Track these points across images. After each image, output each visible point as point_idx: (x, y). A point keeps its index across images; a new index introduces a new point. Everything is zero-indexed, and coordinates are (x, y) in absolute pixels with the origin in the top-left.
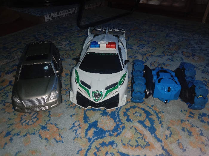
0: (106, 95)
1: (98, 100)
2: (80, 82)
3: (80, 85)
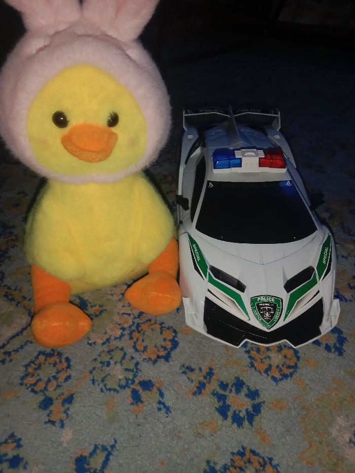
0: (290, 306)
2: (209, 271)
3: (211, 281)
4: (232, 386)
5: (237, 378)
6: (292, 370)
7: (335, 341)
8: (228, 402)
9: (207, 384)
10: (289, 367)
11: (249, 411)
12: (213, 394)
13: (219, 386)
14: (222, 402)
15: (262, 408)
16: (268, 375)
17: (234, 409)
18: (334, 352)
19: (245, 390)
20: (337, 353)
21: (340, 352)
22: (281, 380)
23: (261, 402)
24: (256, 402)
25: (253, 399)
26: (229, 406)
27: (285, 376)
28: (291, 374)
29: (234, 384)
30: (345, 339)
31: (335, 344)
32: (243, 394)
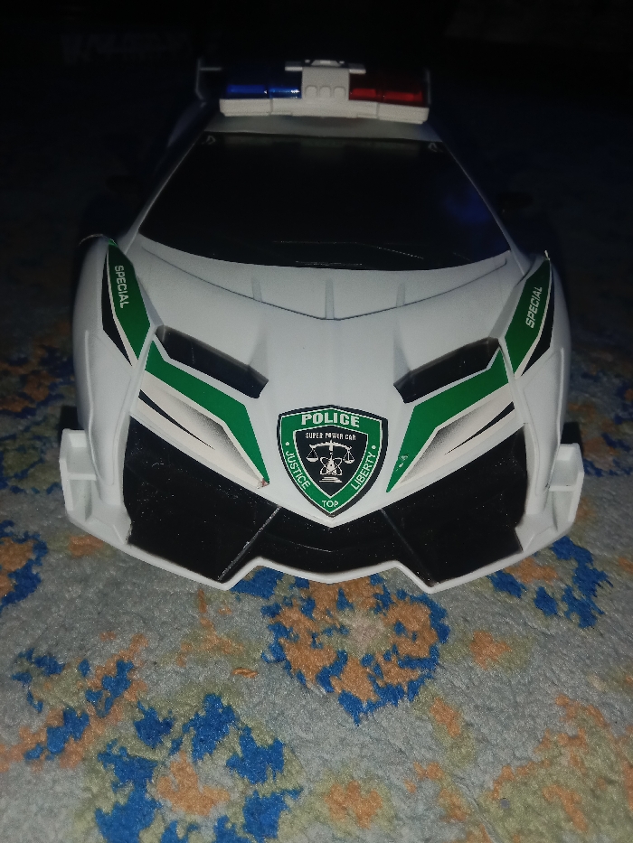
0: (412, 445)
1: (340, 499)
2: (151, 337)
3: (155, 366)
4: (185, 729)
5: (212, 700)
6: (416, 674)
7: (569, 583)
8: (153, 791)
9: (92, 720)
10: (409, 662)
11: (229, 825)
12: (105, 757)
13: (138, 726)
14: (129, 788)
15: (284, 816)
16: (330, 690)
17: (170, 817)
18: (567, 614)
19: (231, 744)
20: (575, 618)
21: (587, 616)
22: (373, 706)
23: (284, 792)
24: (266, 789)
25: (258, 777)
26: (154, 804)
27: (391, 694)
28: (414, 689)
29: (193, 723)
30: (602, 576)
31: (569, 591)
32: (222, 757)
